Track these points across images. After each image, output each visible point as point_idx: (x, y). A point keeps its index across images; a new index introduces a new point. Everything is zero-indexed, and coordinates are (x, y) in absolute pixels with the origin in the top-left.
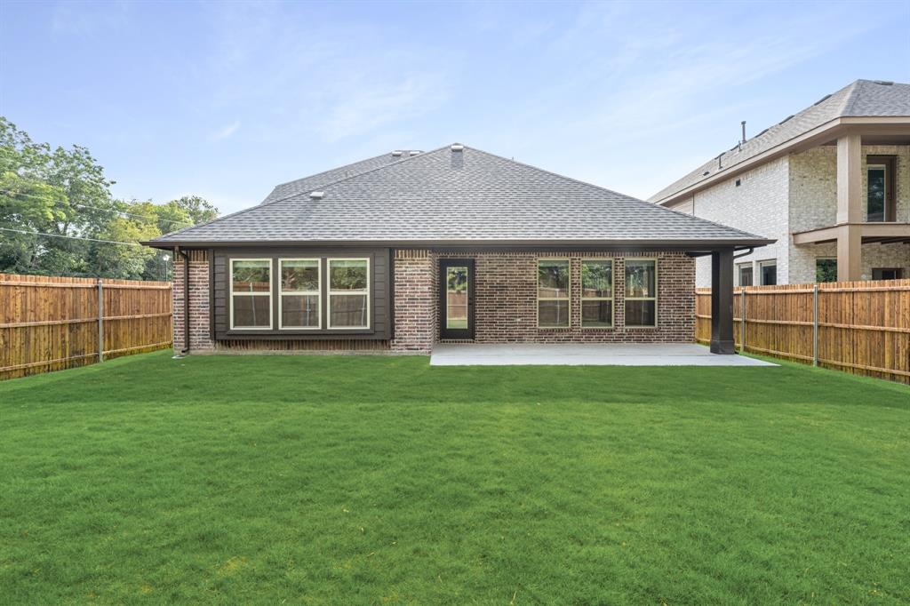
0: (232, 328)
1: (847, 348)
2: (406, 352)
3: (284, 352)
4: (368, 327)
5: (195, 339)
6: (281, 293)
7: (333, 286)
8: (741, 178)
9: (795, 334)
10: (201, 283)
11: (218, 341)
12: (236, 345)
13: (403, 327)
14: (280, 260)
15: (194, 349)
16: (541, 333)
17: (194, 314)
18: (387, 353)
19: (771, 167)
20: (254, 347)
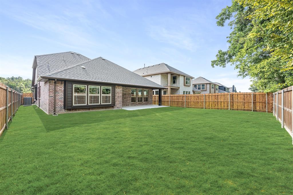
0: (74, 105)
1: (174, 104)
2: (117, 109)
3: (88, 111)
4: (111, 103)
5: (58, 109)
6: (89, 95)
7: (102, 94)
8: (152, 76)
9: (166, 102)
10: (60, 91)
11: (66, 109)
12: (73, 110)
13: (117, 103)
14: (89, 86)
15: (57, 112)
16: (132, 104)
17: (57, 101)
18: (113, 109)
19: (158, 75)
20: (78, 110)
